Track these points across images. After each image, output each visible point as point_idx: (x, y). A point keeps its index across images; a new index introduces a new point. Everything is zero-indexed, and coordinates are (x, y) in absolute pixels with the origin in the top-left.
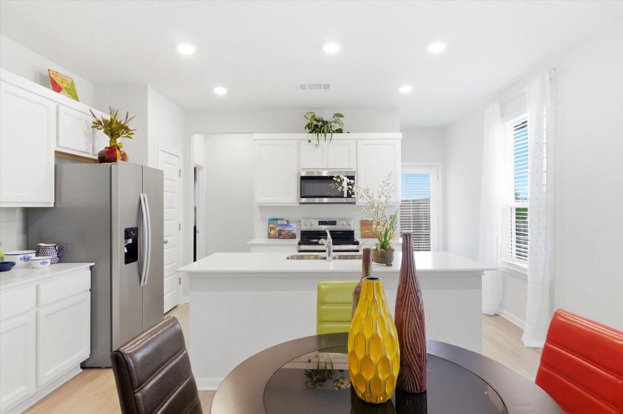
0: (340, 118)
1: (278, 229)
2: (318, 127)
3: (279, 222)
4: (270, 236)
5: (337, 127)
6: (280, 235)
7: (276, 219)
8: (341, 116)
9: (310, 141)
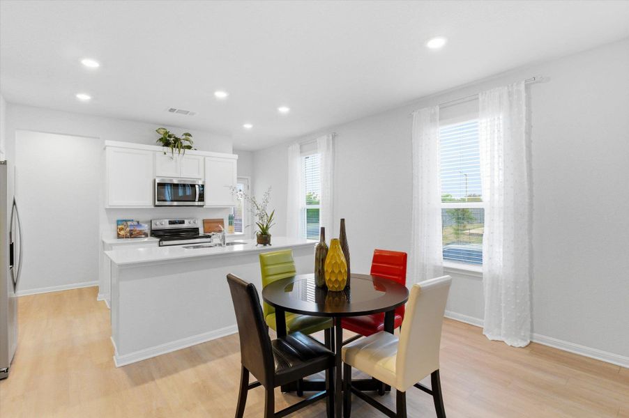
0: (190, 137)
1: (128, 229)
2: (169, 141)
3: (129, 223)
4: (119, 236)
5: (186, 143)
6: (131, 234)
7: (126, 221)
8: (190, 135)
9: (165, 153)
